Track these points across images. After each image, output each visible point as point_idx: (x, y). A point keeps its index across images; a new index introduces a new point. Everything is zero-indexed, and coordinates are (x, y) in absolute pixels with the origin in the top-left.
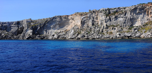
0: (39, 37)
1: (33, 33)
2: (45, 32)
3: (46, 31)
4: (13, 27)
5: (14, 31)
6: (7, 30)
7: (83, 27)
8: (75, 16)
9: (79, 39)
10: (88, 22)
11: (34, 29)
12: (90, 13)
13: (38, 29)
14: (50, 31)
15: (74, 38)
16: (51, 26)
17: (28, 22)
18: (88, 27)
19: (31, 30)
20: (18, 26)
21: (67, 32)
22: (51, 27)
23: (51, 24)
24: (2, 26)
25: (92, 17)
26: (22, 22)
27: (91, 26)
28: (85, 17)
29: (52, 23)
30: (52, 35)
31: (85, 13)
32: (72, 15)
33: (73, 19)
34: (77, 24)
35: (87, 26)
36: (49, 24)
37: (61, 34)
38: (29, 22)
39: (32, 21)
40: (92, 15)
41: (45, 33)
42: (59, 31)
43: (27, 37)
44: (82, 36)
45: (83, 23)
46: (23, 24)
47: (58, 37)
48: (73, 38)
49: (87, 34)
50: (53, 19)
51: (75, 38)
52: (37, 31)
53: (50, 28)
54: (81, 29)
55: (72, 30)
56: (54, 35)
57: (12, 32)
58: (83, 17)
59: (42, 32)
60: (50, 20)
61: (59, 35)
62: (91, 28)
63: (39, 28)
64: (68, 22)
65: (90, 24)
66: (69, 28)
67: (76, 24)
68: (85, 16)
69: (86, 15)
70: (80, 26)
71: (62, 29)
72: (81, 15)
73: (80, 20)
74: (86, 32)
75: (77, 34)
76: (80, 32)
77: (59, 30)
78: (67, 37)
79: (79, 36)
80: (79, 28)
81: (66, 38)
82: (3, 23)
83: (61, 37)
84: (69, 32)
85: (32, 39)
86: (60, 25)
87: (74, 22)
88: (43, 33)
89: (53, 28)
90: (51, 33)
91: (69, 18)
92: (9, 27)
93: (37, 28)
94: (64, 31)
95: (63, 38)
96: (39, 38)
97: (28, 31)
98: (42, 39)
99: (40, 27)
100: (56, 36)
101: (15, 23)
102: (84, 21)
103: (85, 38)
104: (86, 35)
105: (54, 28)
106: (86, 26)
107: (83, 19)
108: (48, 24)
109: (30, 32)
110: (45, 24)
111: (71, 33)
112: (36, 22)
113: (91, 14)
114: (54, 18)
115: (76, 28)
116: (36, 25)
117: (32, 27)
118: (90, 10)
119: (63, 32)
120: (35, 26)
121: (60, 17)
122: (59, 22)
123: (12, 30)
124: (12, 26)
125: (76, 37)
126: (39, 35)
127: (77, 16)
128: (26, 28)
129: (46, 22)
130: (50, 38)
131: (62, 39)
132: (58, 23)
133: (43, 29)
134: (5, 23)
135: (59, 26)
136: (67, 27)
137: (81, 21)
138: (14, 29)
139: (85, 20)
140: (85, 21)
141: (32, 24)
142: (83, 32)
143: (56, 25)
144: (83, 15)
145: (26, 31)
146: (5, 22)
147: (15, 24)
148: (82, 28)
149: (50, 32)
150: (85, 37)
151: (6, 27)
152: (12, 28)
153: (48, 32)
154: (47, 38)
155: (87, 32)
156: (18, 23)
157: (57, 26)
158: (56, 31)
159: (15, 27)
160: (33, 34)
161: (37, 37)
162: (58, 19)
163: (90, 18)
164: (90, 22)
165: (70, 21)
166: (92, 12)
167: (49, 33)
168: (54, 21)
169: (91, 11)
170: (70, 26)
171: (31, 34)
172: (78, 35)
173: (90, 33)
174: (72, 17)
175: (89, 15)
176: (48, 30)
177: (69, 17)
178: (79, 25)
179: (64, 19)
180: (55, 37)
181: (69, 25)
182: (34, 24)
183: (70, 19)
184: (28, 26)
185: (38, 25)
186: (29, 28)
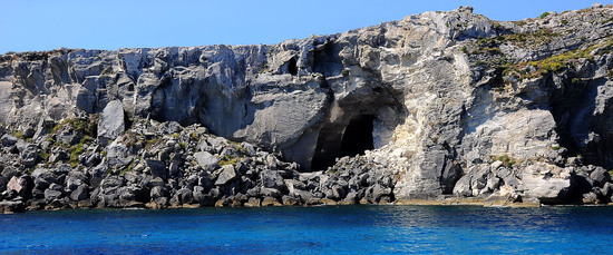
4: (269, 96)
5: (291, 131)
6: (208, 119)
17: (462, 36)
24: (167, 83)
26: (380, 41)
46: (391, 59)
57: (267, 136)
82: (171, 58)
92: (229, 92)
93: (589, 90)
97: (490, 125)
101: (286, 56)
123: (262, 116)
124: (264, 88)
128: (467, 96)
134: (193, 58)
146: (198, 52)
147: (291, 67)
151: (203, 95)
152: (261, 106)
156: (324, 56)
159: (290, 88)
182: (538, 57)
184: (482, 74)
185: (591, 61)
186: (496, 94)
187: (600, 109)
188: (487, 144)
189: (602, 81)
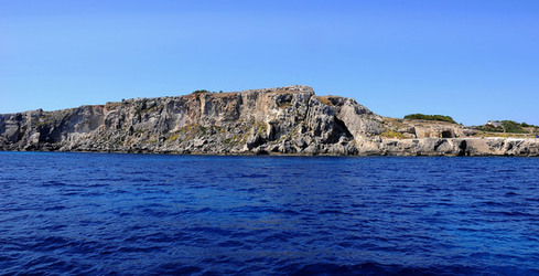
1: (42, 139)
2: (63, 137)
3: (66, 135)
11: (44, 131)
13: (51, 131)
14: (72, 135)
16: (75, 126)
19: (37, 133)
20: (19, 124)
22: (74, 128)
23: (75, 121)
29: (77, 120)
31: (116, 104)
36: (72, 122)
38: (36, 116)
39: (42, 115)
41: (63, 140)
50: (78, 112)
53: (72, 130)
59: (58, 136)
60: (73, 114)
63: (53, 129)
85: (35, 150)
86: (90, 123)
88: (60, 140)
89: (78, 130)
90: (74, 139)
98: (53, 150)
99: (55, 128)
105: (80, 129)
107: (109, 116)
108: (69, 122)
109: (35, 137)
110: (63, 121)
112: (51, 116)
114: (80, 110)
116: (49, 122)
117: (41, 126)
120: (46, 125)
121: (90, 108)
122: (89, 118)
129: (66, 117)
132: (86, 120)
133: (61, 132)
135: (90, 127)
137: (106, 120)
138: (11, 129)
141: (41, 120)
143: (83, 124)
144: (111, 109)
145: (30, 134)
149: (72, 137)
153: (68, 138)
157: (87, 126)
158: (82, 134)
162: (86, 113)
167: (70, 140)
168: (80, 115)
171: (37, 141)
176: (68, 134)
179: (95, 113)
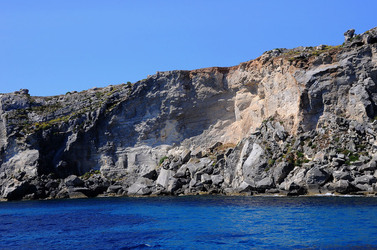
0: (76, 183)
1: (44, 166)
2: (104, 158)
3: (112, 153)
7: (311, 128)
8: (265, 69)
9: (302, 190)
10: (341, 102)
11: (48, 144)
12: (354, 51)
13: (69, 143)
14: (132, 153)
15: (268, 187)
16: (138, 129)
17: (11, 108)
18: (346, 125)
19: (28, 151)
21: (222, 156)
22: (136, 134)
23: (136, 116)
25: (363, 73)
27: (359, 119)
28: (321, 73)
29: (143, 114)
30: (142, 173)
31: (324, 47)
32: (245, 66)
33: (252, 88)
34: (277, 114)
35: (338, 121)
36: (128, 117)
37: (192, 166)
38: (16, 107)
39: (32, 104)
40: (366, 58)
41: (106, 167)
42: (179, 152)
43: (8, 190)
44: (317, 178)
45: (312, 105)
47: (179, 185)
48: (262, 190)
49: (340, 163)
50: (145, 90)
51: (273, 186)
52: (65, 156)
53: (130, 139)
54: (302, 139)
55: (255, 146)
56: (153, 175)
58: (310, 74)
59: (88, 158)
60: (131, 98)
61: (181, 171)
62: (361, 134)
63: (74, 137)
64: (226, 105)
65: (355, 107)
66: (231, 133)
67: (269, 114)
68: (323, 68)
69: (329, 60)
70: (297, 120)
71: (198, 138)
72: (302, 61)
73: (295, 89)
74: (332, 153)
75: (283, 164)
76: (300, 154)
77: (178, 144)
78: (227, 181)
79: (297, 177)
80: (294, 131)
81: (218, 186)
83: (193, 181)
84: (237, 158)
85: (36, 197)
86: (181, 119)
87: (256, 102)
88: (96, 166)
89: (146, 138)
90: (137, 162)
91: (233, 80)
93: (65, 138)
94: (204, 151)
95: (204, 189)
96: (74, 193)
97: (16, 158)
98: (94, 194)
99: (81, 136)
100: (165, 180)
102: (320, 94)
103: (338, 190)
104: (336, 173)
105: (154, 136)
106: (333, 120)
107: (310, 83)
108: (121, 118)
109: (24, 160)
110: (103, 118)
111: (248, 162)
112: (58, 106)
113: (361, 55)
114: (152, 83)
115: (276, 131)
116: (59, 121)
117: (38, 133)
118: (352, 33)
119: (199, 155)
120: (54, 129)
121: (185, 77)
122: (179, 103)
125: (281, 180)
126: (73, 177)
127: (274, 67)
128: (5, 141)
129: (108, 105)
130: (137, 188)
131: (201, 193)
132: (172, 109)
133: (98, 144)
135: (181, 127)
136: (220, 128)
137: (304, 97)
139: (324, 90)
140: (325, 96)
141: (35, 117)
142: (320, 156)
143: (161, 121)
144: (310, 61)
145: (4, 154)
148: (306, 134)
149: (131, 159)
150: (331, 178)
153: (120, 160)
154: (116, 191)
155: (341, 156)
157: (171, 127)
158: (162, 150)
160: (40, 172)
161: (65, 186)
162: (173, 91)
163: (353, 79)
164: (351, 99)
165: (239, 95)
166: (365, 39)
167: (126, 165)
168: (152, 99)
169: (359, 38)
170: (236, 124)
171: (32, 171)
172: (288, 170)
173: (362, 158)
174: (247, 74)
175: (344, 62)
176: (119, 150)
177: (228, 78)
178: (288, 115)
179: (201, 90)
180: (163, 184)
181: (233, 118)
182: (46, 120)
183: (237, 89)
184: (12, 130)
185: (67, 123)
186: (17, 141)
187: (68, 148)
188: (13, 168)
189: (70, 133)
